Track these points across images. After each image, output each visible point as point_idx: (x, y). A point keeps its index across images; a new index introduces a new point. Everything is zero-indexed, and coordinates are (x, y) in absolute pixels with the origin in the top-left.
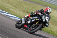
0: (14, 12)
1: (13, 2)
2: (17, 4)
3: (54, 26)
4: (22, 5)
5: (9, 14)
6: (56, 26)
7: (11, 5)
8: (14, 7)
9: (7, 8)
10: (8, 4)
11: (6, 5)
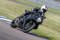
0: (13, 17)
1: (11, 7)
2: (15, 9)
3: (55, 31)
4: (21, 10)
5: (8, 19)
6: (56, 32)
7: (9, 9)
8: (13, 11)
9: (5, 12)
10: (6, 8)
11: (4, 10)
